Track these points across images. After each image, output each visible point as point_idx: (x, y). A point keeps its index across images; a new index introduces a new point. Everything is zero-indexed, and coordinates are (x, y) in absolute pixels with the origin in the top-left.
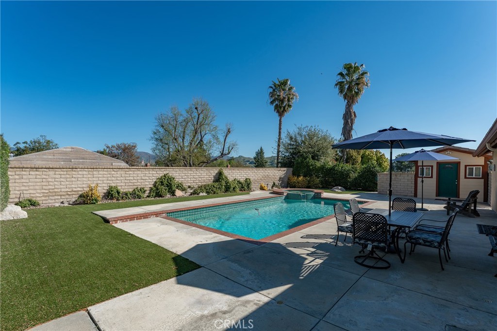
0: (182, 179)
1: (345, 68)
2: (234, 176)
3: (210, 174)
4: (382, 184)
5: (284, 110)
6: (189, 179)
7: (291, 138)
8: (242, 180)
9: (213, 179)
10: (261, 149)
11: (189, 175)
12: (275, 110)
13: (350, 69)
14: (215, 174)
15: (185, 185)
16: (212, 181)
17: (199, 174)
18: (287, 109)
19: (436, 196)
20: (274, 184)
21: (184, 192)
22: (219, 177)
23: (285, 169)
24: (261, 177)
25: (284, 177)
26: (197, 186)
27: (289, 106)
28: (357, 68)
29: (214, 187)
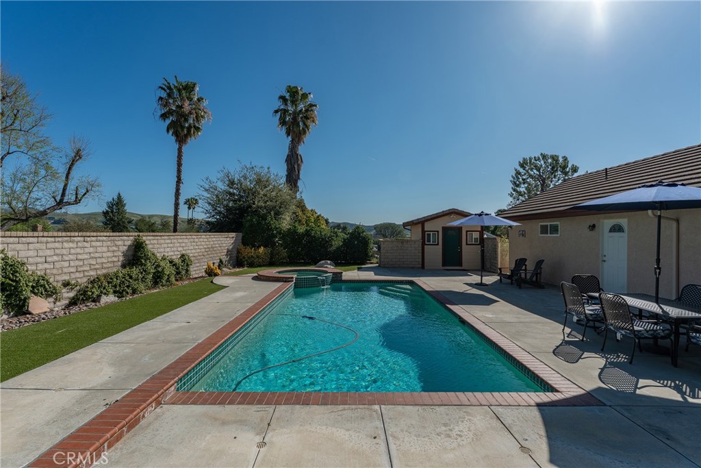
0: (47, 266)
1: (288, 92)
2: (162, 250)
3: (115, 248)
4: (388, 254)
5: (189, 134)
6: (66, 264)
7: (232, 183)
8: (176, 258)
9: (121, 259)
10: (119, 196)
11: (64, 252)
12: (168, 131)
13: (294, 95)
14: (126, 248)
15: (56, 280)
16: (120, 263)
17: (91, 250)
18: (194, 133)
19: (443, 266)
20: (221, 261)
21: (51, 300)
22: (136, 256)
23: (233, 234)
24: (203, 250)
25: (232, 248)
26: (85, 280)
27: (198, 129)
28: (305, 96)
29: (131, 277)
